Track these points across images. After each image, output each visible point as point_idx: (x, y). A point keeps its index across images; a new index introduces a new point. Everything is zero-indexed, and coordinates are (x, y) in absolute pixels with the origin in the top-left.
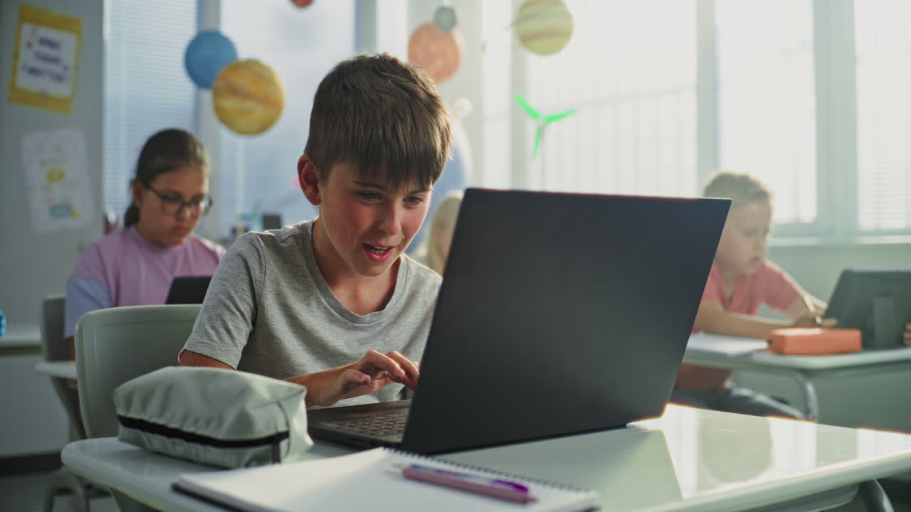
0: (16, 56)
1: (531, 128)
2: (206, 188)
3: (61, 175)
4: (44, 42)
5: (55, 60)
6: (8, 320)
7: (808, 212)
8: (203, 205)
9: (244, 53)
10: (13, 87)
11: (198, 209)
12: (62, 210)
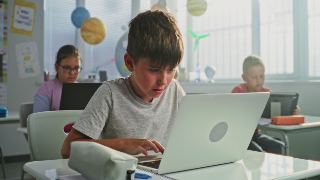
0: (13, 17)
1: (194, 40)
2: (80, 64)
3: (29, 58)
4: (23, 11)
5: (27, 18)
6: (8, 111)
7: (290, 70)
8: (79, 70)
9: (92, 15)
10: (12, 27)
11: (77, 71)
12: (29, 70)
